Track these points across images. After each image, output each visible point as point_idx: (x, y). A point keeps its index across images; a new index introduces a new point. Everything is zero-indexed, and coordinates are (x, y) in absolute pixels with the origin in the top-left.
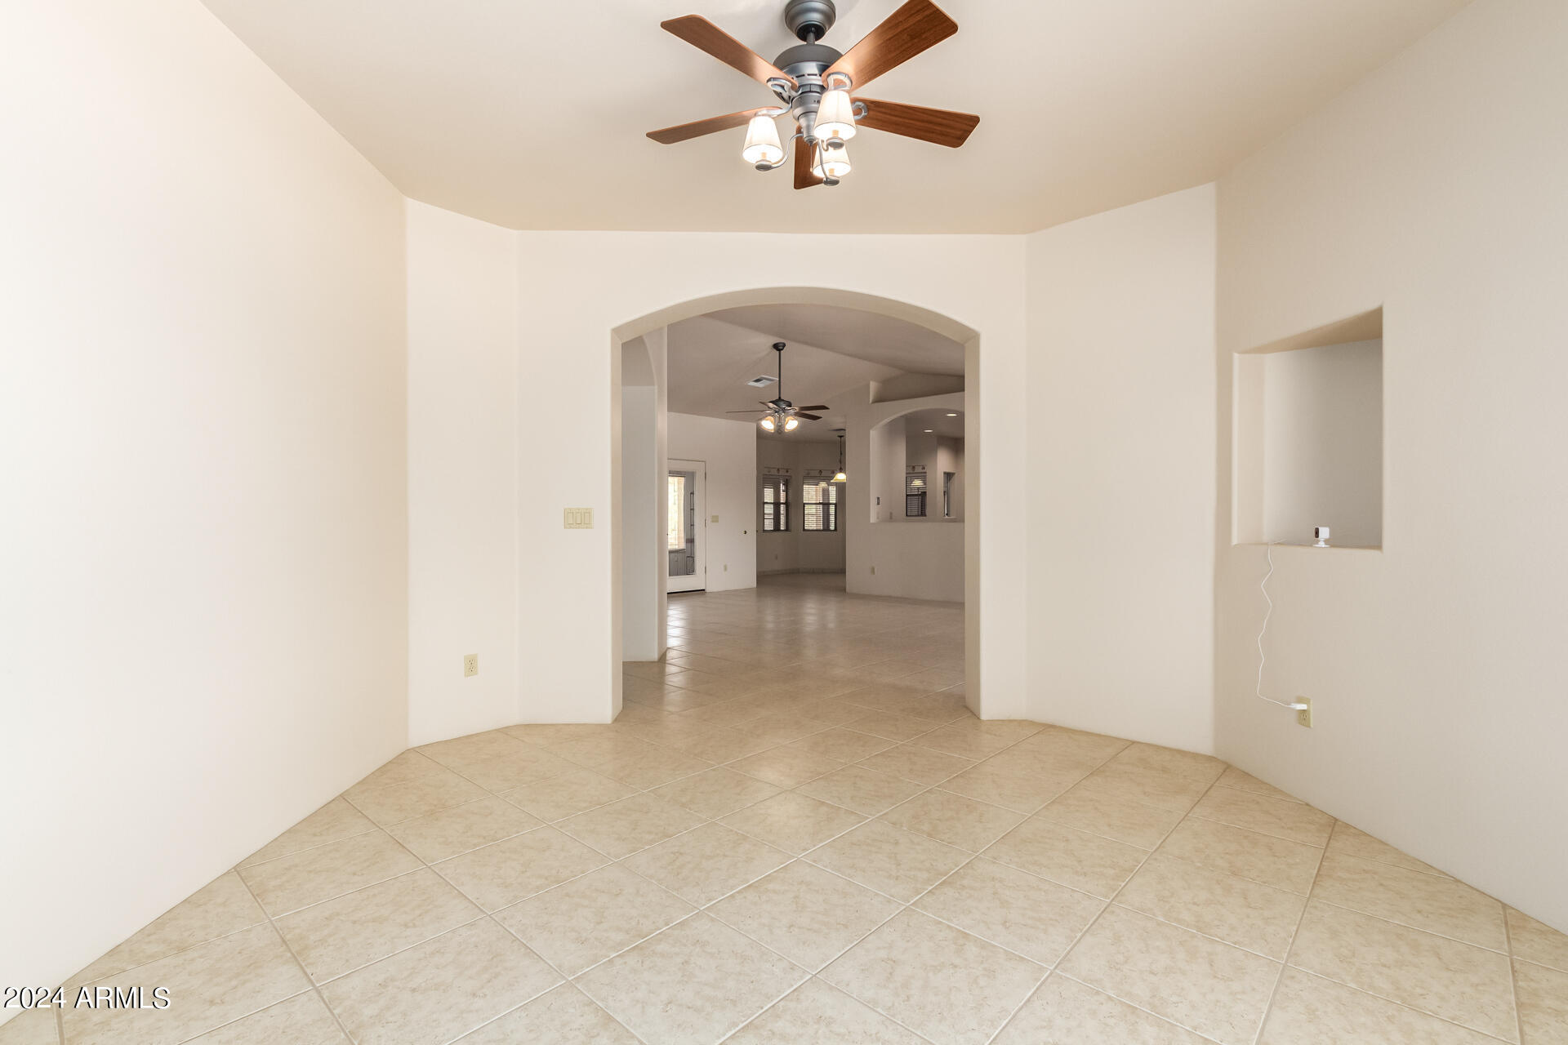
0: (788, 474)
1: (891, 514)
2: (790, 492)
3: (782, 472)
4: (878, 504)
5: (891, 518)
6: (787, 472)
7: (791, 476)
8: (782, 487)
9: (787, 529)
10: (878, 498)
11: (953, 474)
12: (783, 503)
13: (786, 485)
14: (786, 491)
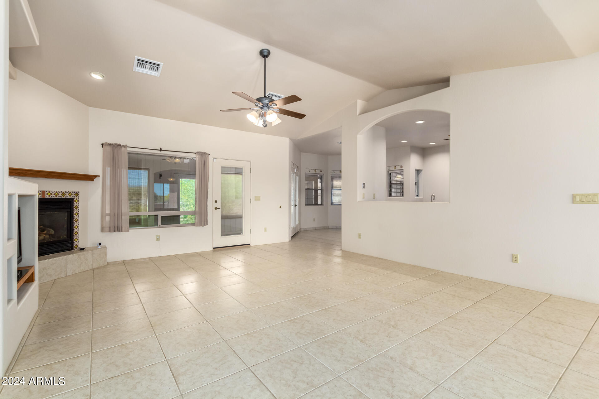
0: (321, 173)
1: (374, 195)
2: (323, 183)
3: (318, 172)
4: (364, 188)
5: (374, 198)
6: (321, 171)
7: (323, 174)
8: (319, 181)
9: (322, 204)
10: (364, 184)
11: (421, 170)
12: (319, 190)
13: (321, 178)
14: (321, 182)
